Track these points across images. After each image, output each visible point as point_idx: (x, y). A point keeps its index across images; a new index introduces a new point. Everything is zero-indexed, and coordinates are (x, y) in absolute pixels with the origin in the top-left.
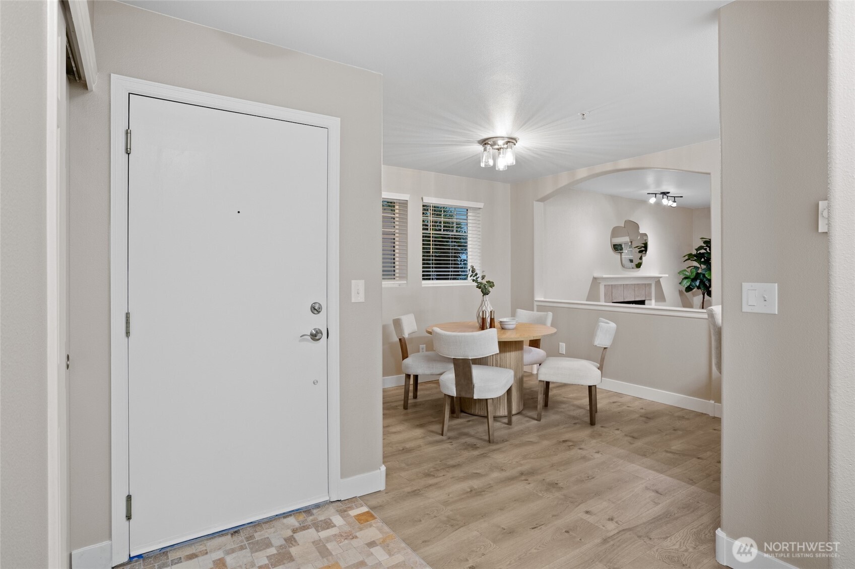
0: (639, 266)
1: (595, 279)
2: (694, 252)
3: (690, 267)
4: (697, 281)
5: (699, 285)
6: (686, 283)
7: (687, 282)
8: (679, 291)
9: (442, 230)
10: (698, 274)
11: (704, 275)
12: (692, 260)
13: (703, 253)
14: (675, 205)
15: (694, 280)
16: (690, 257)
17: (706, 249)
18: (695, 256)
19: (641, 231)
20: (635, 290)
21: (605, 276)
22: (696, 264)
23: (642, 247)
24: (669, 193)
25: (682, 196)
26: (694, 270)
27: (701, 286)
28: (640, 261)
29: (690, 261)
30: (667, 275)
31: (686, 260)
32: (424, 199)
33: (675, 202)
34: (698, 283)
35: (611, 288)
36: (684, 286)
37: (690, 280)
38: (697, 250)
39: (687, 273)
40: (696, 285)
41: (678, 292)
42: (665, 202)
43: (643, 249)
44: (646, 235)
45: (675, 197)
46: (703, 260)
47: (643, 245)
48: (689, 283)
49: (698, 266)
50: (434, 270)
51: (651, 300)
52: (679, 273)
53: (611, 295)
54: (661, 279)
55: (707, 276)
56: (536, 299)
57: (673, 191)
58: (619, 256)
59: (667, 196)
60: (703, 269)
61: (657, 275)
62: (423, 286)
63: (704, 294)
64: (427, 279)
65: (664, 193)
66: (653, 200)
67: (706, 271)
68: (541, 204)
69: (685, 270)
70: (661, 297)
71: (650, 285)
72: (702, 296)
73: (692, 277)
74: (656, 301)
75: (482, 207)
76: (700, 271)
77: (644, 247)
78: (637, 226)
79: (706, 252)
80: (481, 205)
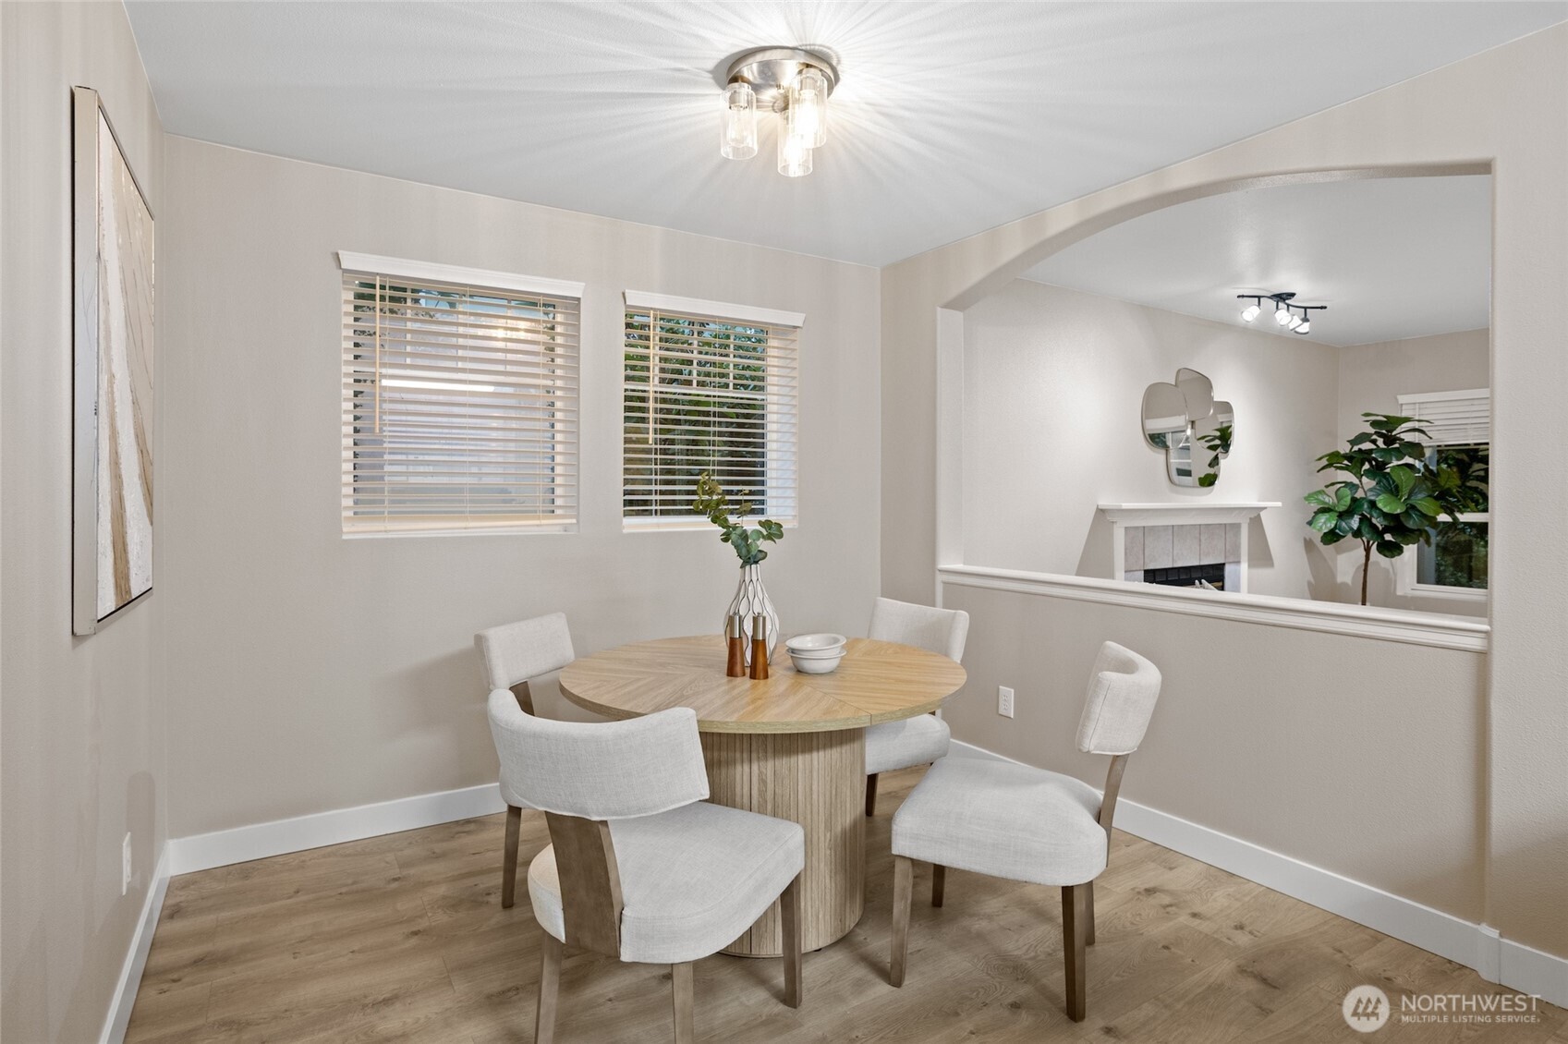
0: (1209, 481)
1: (1101, 512)
2: (1345, 448)
3: (1333, 484)
4: (1353, 516)
5: (1359, 528)
6: (1326, 523)
7: (1327, 520)
8: (1305, 540)
9: (695, 383)
10: (1354, 500)
11: (1373, 504)
12: (1337, 468)
13: (1371, 451)
14: (1305, 328)
15: (1344, 515)
16: (1334, 459)
17: (1374, 442)
18: (1346, 457)
19: (1218, 396)
20: (1200, 540)
21: (1125, 505)
22: (1349, 477)
23: (1215, 438)
24: (1292, 295)
25: (1324, 305)
26: (1347, 491)
27: (1365, 530)
28: (1211, 471)
29: (1333, 469)
30: (1279, 504)
31: (1323, 468)
32: (626, 294)
33: (1305, 320)
34: (1355, 523)
35: (1139, 536)
36: (1320, 530)
37: (1335, 515)
38: (1353, 443)
39: (1327, 499)
40: (1352, 529)
41: (1303, 544)
42: (1286, 319)
43: (1217, 442)
44: (1226, 408)
45: (1305, 308)
46: (1367, 466)
47: (1218, 434)
48: (1335, 522)
49: (1356, 481)
50: (659, 487)
51: (1239, 562)
52: (1306, 499)
53: (1141, 552)
54: (1263, 514)
55: (1380, 505)
56: (943, 565)
57: (1305, 290)
58: (1163, 457)
59: (1288, 305)
60: (1371, 490)
61: (1251, 501)
62: (625, 531)
63: (1368, 550)
64: (638, 513)
65: (1282, 298)
66: (1251, 313)
67: (1378, 495)
68: (958, 316)
69: (1321, 492)
70: (1262, 556)
71: (1237, 527)
72: (1364, 553)
73: (1342, 508)
74: (1249, 566)
75: (800, 324)
76: (1360, 494)
77: (1220, 438)
78: (1206, 384)
79: (1375, 447)
80: (796, 319)
